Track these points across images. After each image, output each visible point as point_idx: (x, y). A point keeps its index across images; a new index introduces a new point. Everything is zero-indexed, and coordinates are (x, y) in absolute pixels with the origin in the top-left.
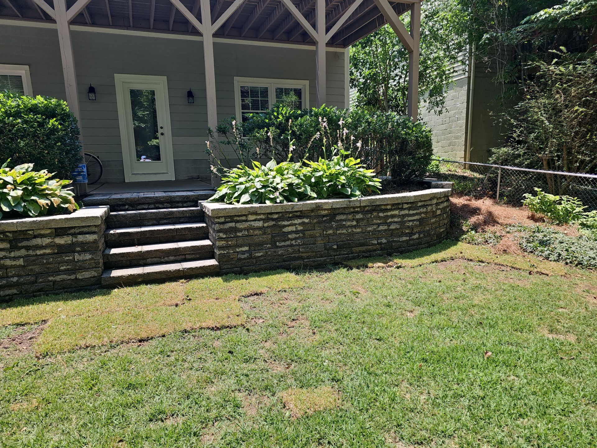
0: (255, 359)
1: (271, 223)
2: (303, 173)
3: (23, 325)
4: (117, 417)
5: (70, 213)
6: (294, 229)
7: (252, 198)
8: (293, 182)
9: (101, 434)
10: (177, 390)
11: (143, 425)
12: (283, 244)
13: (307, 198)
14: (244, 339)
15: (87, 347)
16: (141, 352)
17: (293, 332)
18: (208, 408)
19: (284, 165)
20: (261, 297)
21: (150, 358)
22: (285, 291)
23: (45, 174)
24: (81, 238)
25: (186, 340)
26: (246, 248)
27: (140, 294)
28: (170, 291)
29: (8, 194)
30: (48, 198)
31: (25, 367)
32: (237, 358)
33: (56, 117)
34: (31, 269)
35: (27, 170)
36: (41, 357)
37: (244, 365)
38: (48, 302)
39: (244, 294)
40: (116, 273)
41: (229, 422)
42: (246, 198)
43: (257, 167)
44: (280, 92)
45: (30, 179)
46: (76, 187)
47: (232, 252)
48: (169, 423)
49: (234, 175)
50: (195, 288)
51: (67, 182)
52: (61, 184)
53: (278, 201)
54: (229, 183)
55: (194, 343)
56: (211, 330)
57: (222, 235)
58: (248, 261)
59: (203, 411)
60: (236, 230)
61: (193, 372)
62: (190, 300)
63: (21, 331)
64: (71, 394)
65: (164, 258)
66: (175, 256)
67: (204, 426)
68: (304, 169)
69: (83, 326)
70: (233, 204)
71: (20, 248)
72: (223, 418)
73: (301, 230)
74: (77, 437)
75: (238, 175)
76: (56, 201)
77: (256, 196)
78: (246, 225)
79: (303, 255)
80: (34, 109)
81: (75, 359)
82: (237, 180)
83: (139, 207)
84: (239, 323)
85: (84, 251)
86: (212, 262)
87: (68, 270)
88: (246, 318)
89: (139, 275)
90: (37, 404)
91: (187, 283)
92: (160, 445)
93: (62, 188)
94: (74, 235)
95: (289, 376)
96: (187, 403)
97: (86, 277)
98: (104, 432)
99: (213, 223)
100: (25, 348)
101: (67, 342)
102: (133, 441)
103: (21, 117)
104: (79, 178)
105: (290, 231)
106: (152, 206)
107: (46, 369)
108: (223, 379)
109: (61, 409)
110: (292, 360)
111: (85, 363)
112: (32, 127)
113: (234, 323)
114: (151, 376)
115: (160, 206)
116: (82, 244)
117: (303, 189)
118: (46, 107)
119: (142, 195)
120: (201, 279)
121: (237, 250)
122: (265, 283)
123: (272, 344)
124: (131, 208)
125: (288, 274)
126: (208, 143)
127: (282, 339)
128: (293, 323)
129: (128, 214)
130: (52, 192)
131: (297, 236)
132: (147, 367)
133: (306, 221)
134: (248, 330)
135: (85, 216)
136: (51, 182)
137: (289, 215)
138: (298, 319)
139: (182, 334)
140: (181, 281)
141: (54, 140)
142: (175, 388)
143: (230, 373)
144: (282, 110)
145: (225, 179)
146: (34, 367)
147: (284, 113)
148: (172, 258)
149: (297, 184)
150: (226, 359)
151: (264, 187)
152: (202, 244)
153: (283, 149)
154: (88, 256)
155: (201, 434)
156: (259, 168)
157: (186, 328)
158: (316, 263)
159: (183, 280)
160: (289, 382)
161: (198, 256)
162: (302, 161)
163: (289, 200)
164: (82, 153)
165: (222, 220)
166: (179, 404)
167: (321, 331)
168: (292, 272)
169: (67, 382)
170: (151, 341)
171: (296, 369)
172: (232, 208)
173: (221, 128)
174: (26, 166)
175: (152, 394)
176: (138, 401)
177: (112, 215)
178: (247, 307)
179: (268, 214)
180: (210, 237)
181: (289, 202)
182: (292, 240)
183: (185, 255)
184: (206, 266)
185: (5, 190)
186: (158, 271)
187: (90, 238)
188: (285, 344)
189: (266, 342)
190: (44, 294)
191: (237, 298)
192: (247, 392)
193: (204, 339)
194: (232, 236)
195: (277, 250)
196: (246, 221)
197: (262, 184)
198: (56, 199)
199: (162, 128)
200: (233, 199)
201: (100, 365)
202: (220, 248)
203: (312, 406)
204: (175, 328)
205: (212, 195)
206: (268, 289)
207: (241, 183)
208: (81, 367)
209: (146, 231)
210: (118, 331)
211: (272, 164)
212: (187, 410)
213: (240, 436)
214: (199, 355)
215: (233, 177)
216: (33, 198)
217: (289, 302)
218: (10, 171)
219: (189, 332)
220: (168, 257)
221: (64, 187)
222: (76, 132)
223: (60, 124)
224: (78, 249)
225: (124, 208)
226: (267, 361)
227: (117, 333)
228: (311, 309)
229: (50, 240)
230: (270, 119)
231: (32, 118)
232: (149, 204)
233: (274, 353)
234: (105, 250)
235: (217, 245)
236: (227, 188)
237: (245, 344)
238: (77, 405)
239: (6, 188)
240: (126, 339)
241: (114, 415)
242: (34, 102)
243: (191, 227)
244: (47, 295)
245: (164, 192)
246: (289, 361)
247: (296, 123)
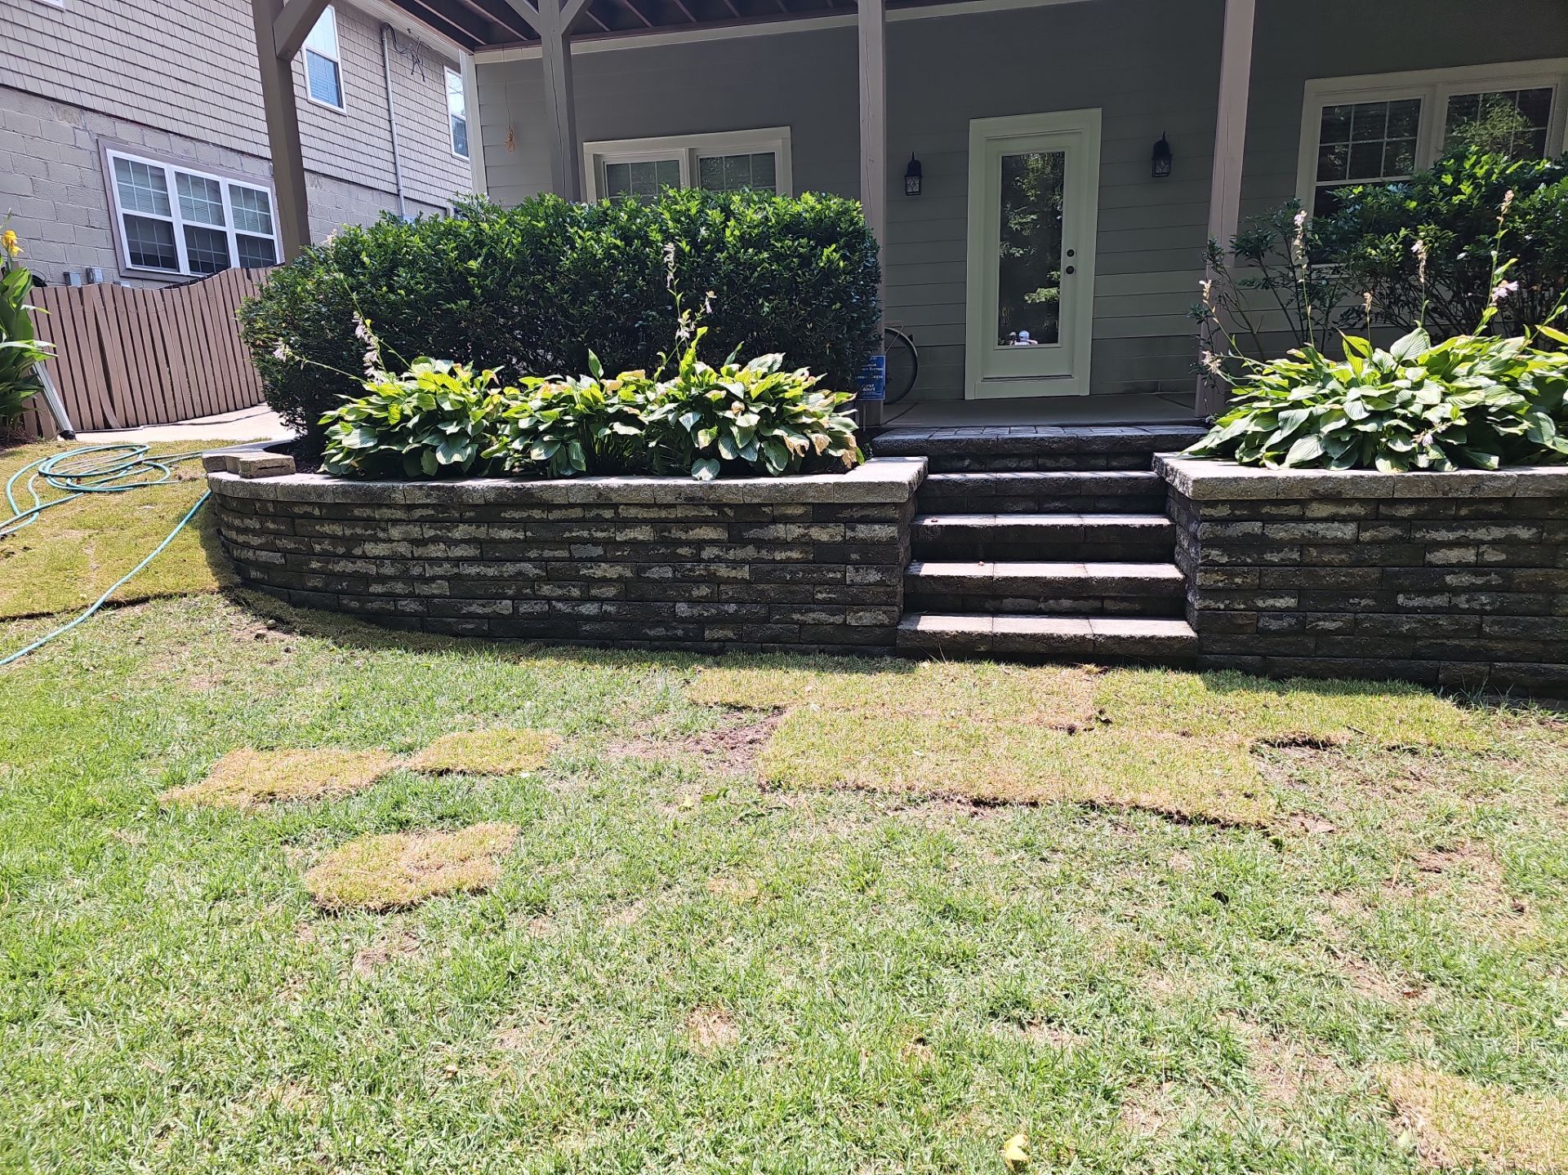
0: (1298, 936)
1: (1388, 532)
2: (1531, 373)
3: (740, 709)
4: (914, 978)
5: (845, 471)
6: (1472, 559)
7: (1330, 451)
8: (1489, 402)
9: (880, 1008)
10: (1064, 956)
11: (974, 1020)
12: (1418, 601)
13: (1535, 457)
14: (1264, 869)
15: (859, 788)
16: (977, 832)
17: (1439, 889)
18: (1145, 1034)
19: (1460, 344)
20: (1326, 755)
21: (999, 853)
22: (1413, 752)
23: (803, 378)
24: (863, 531)
25: (1090, 830)
26: (1290, 602)
27: (982, 684)
28: (1055, 689)
29: (733, 422)
30: (805, 435)
31: (738, 802)
32: (1239, 917)
33: (836, 242)
34: (763, 591)
35: (770, 368)
36: (768, 788)
37: (1260, 946)
38: (787, 666)
39: (1269, 735)
40: (930, 624)
41: (1206, 1096)
42: (1308, 448)
43: (1357, 353)
44: (1465, 108)
45: (776, 390)
46: (862, 409)
47: (1242, 606)
48: (1040, 1036)
49: (1275, 380)
50: (1124, 691)
51: (844, 397)
52: (833, 402)
53: (1422, 461)
54: (1256, 405)
55: (1115, 844)
56: (1165, 818)
57: (1215, 554)
58: (1290, 639)
59: (1131, 1038)
60: (1262, 543)
61: (1107, 922)
62: (1107, 722)
63: (735, 721)
64: (821, 891)
65: (1046, 600)
66: (1075, 599)
67: (1132, 1079)
68: (1538, 358)
69: (854, 736)
70: (1264, 466)
71: (745, 543)
72: (1191, 1080)
73: (1496, 564)
74: (829, 997)
75: (1290, 378)
76: (821, 440)
77: (1346, 443)
78: (1298, 530)
79: (1492, 644)
80: (793, 227)
81: (832, 811)
82: (1282, 395)
83: (997, 464)
84: (1253, 819)
85: (866, 562)
86: (1178, 629)
87: (830, 601)
88: (1273, 808)
89: (982, 637)
90: (755, 893)
91: (1102, 676)
92: (1014, 1087)
93: (835, 411)
94: (851, 523)
95: (1413, 1022)
96: (1090, 1001)
97: (865, 622)
98: (885, 1005)
99: (1192, 518)
100: (740, 760)
101: (819, 766)
102: (950, 1052)
103: (769, 247)
104: (869, 389)
105: (1454, 561)
106: (1029, 463)
107: (777, 818)
108: (1193, 965)
109: (799, 919)
110: (1429, 977)
111: (853, 825)
112: (788, 268)
113: (1234, 815)
114: (998, 898)
115: (1049, 463)
116: (865, 545)
117: (1526, 425)
118: (818, 220)
119: (1005, 433)
120: (1142, 671)
121: (1260, 604)
122: (1342, 715)
123: (1359, 909)
124: (977, 466)
125: (1430, 700)
126: (1207, 286)
127: (1394, 899)
128: (1439, 860)
129: (969, 480)
130: (814, 419)
131: (1479, 581)
132: (988, 873)
133: (1524, 533)
134: (1278, 844)
135: (876, 480)
136: (813, 397)
137: (1458, 509)
138: (1457, 850)
139: (1081, 810)
140: (1088, 666)
141: (828, 297)
142: (1057, 950)
143: (1216, 956)
144: (1473, 166)
145: (1241, 393)
146: (754, 806)
147: (1480, 172)
148: (1066, 603)
149: (1505, 410)
150: (1206, 912)
151: (1374, 416)
152: (1153, 576)
153: (1456, 294)
154: (874, 576)
155: (1122, 1099)
156: (1363, 357)
157: (1093, 799)
158: (1541, 678)
159: (1091, 667)
160: (1414, 1041)
161: (1137, 607)
162: (1533, 331)
163: (1461, 463)
164: (882, 326)
165: (1223, 511)
166: (1067, 996)
167: (1548, 910)
168: (1445, 696)
169: (815, 860)
170: (1001, 809)
171: (1443, 1008)
172: (1261, 479)
173: (1248, 241)
174: (769, 358)
175: (1000, 949)
176: (964, 953)
177: (932, 481)
178: (1277, 779)
179: (1380, 501)
180: (1178, 558)
181: (1461, 467)
182: (1455, 591)
183: (1103, 599)
184: (1160, 638)
185: (729, 414)
186: (1029, 632)
187: (883, 532)
188: (1405, 916)
189: (1336, 894)
190: (781, 650)
191: (1248, 744)
192: (1267, 1026)
193: (1142, 839)
194: (1249, 560)
195: (1394, 618)
196: (1302, 519)
197: (1370, 407)
198: (820, 436)
199: (1071, 253)
200: (1263, 450)
201: (884, 839)
202: (1206, 592)
203: (1502, 1147)
204: (1064, 791)
205: (1196, 439)
206: (1350, 734)
207: (1297, 405)
208: (843, 833)
209: (1009, 526)
210: (927, 766)
211: (1414, 344)
212: (1087, 1019)
213: (1242, 1149)
214: (1127, 878)
215: (1270, 387)
216: (777, 432)
217: (1426, 790)
218: (740, 370)
219: (1102, 810)
220: (1057, 598)
221: (838, 408)
222: (873, 276)
223: (844, 257)
224: (854, 556)
225: (959, 465)
226: (1340, 953)
227: (925, 771)
228: (1509, 825)
229: (802, 531)
230: (1425, 198)
231: (789, 248)
232: (1021, 456)
233: (1363, 935)
234: (909, 565)
235: (1199, 581)
236: (1249, 418)
237: (1268, 881)
238: (832, 919)
239: (729, 408)
240: (943, 790)
241: (909, 971)
242: (798, 208)
243: (1126, 527)
244: (787, 653)
245: (1062, 426)
246: (1417, 975)
247: (1526, 204)
